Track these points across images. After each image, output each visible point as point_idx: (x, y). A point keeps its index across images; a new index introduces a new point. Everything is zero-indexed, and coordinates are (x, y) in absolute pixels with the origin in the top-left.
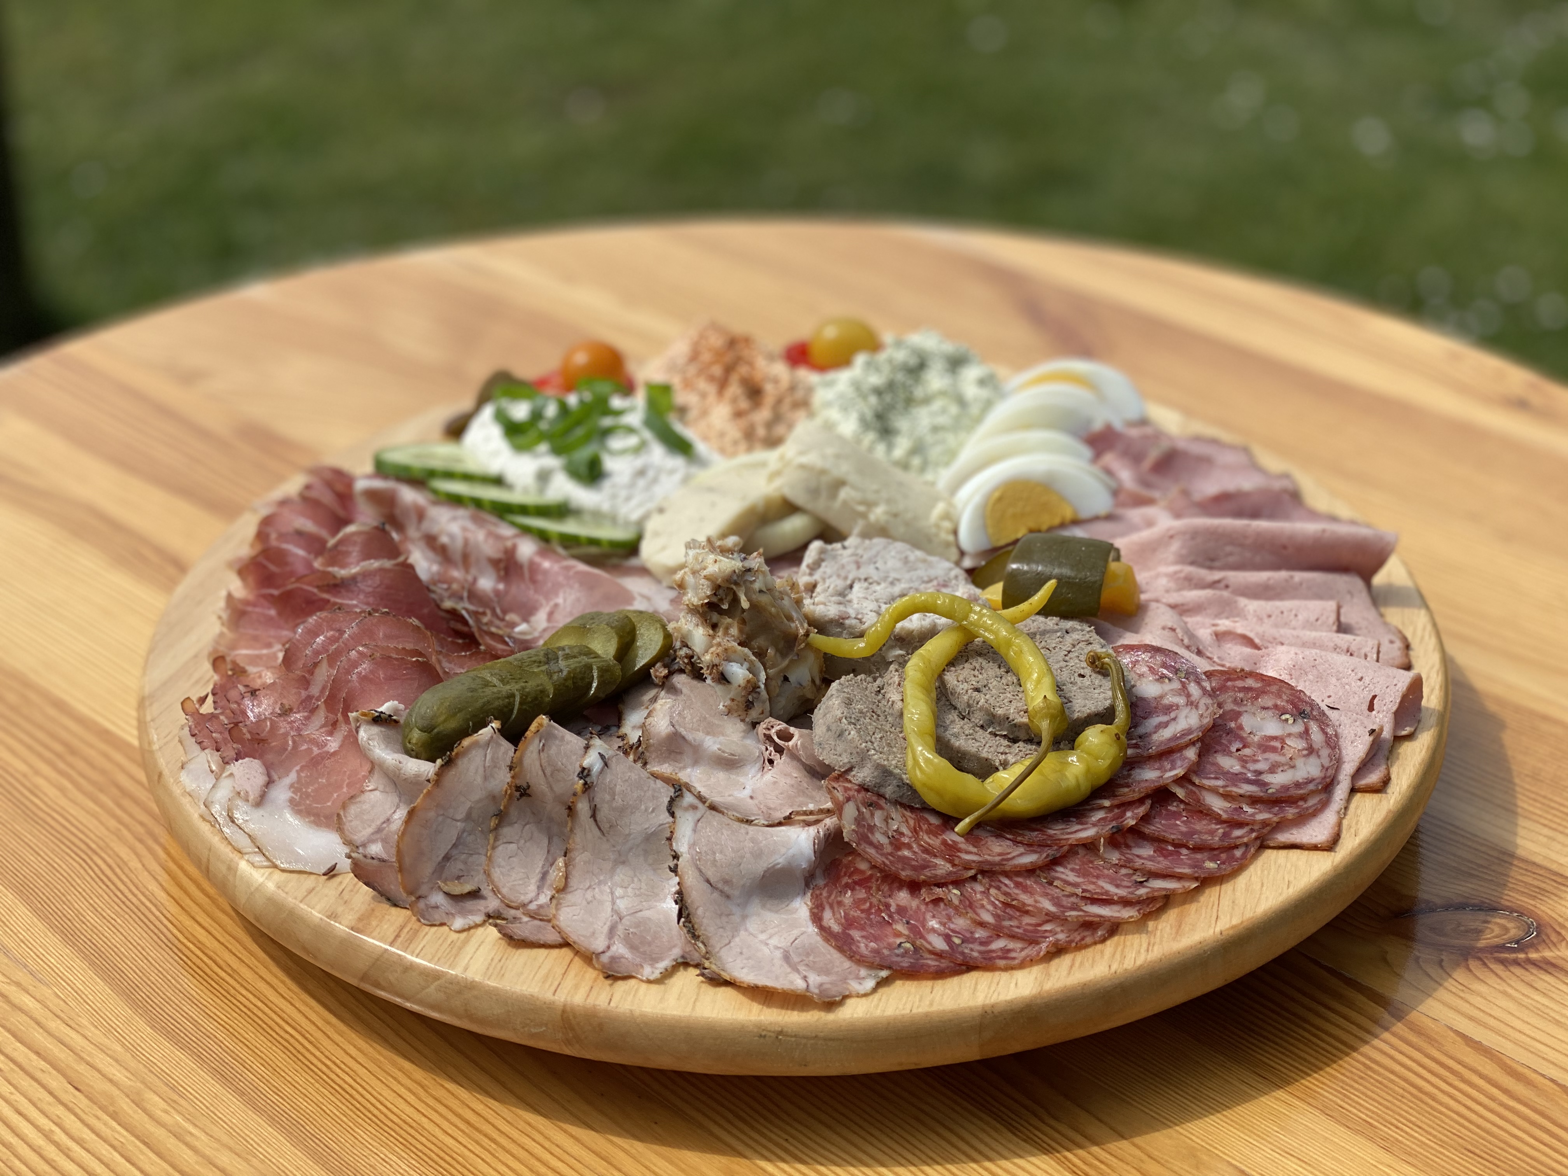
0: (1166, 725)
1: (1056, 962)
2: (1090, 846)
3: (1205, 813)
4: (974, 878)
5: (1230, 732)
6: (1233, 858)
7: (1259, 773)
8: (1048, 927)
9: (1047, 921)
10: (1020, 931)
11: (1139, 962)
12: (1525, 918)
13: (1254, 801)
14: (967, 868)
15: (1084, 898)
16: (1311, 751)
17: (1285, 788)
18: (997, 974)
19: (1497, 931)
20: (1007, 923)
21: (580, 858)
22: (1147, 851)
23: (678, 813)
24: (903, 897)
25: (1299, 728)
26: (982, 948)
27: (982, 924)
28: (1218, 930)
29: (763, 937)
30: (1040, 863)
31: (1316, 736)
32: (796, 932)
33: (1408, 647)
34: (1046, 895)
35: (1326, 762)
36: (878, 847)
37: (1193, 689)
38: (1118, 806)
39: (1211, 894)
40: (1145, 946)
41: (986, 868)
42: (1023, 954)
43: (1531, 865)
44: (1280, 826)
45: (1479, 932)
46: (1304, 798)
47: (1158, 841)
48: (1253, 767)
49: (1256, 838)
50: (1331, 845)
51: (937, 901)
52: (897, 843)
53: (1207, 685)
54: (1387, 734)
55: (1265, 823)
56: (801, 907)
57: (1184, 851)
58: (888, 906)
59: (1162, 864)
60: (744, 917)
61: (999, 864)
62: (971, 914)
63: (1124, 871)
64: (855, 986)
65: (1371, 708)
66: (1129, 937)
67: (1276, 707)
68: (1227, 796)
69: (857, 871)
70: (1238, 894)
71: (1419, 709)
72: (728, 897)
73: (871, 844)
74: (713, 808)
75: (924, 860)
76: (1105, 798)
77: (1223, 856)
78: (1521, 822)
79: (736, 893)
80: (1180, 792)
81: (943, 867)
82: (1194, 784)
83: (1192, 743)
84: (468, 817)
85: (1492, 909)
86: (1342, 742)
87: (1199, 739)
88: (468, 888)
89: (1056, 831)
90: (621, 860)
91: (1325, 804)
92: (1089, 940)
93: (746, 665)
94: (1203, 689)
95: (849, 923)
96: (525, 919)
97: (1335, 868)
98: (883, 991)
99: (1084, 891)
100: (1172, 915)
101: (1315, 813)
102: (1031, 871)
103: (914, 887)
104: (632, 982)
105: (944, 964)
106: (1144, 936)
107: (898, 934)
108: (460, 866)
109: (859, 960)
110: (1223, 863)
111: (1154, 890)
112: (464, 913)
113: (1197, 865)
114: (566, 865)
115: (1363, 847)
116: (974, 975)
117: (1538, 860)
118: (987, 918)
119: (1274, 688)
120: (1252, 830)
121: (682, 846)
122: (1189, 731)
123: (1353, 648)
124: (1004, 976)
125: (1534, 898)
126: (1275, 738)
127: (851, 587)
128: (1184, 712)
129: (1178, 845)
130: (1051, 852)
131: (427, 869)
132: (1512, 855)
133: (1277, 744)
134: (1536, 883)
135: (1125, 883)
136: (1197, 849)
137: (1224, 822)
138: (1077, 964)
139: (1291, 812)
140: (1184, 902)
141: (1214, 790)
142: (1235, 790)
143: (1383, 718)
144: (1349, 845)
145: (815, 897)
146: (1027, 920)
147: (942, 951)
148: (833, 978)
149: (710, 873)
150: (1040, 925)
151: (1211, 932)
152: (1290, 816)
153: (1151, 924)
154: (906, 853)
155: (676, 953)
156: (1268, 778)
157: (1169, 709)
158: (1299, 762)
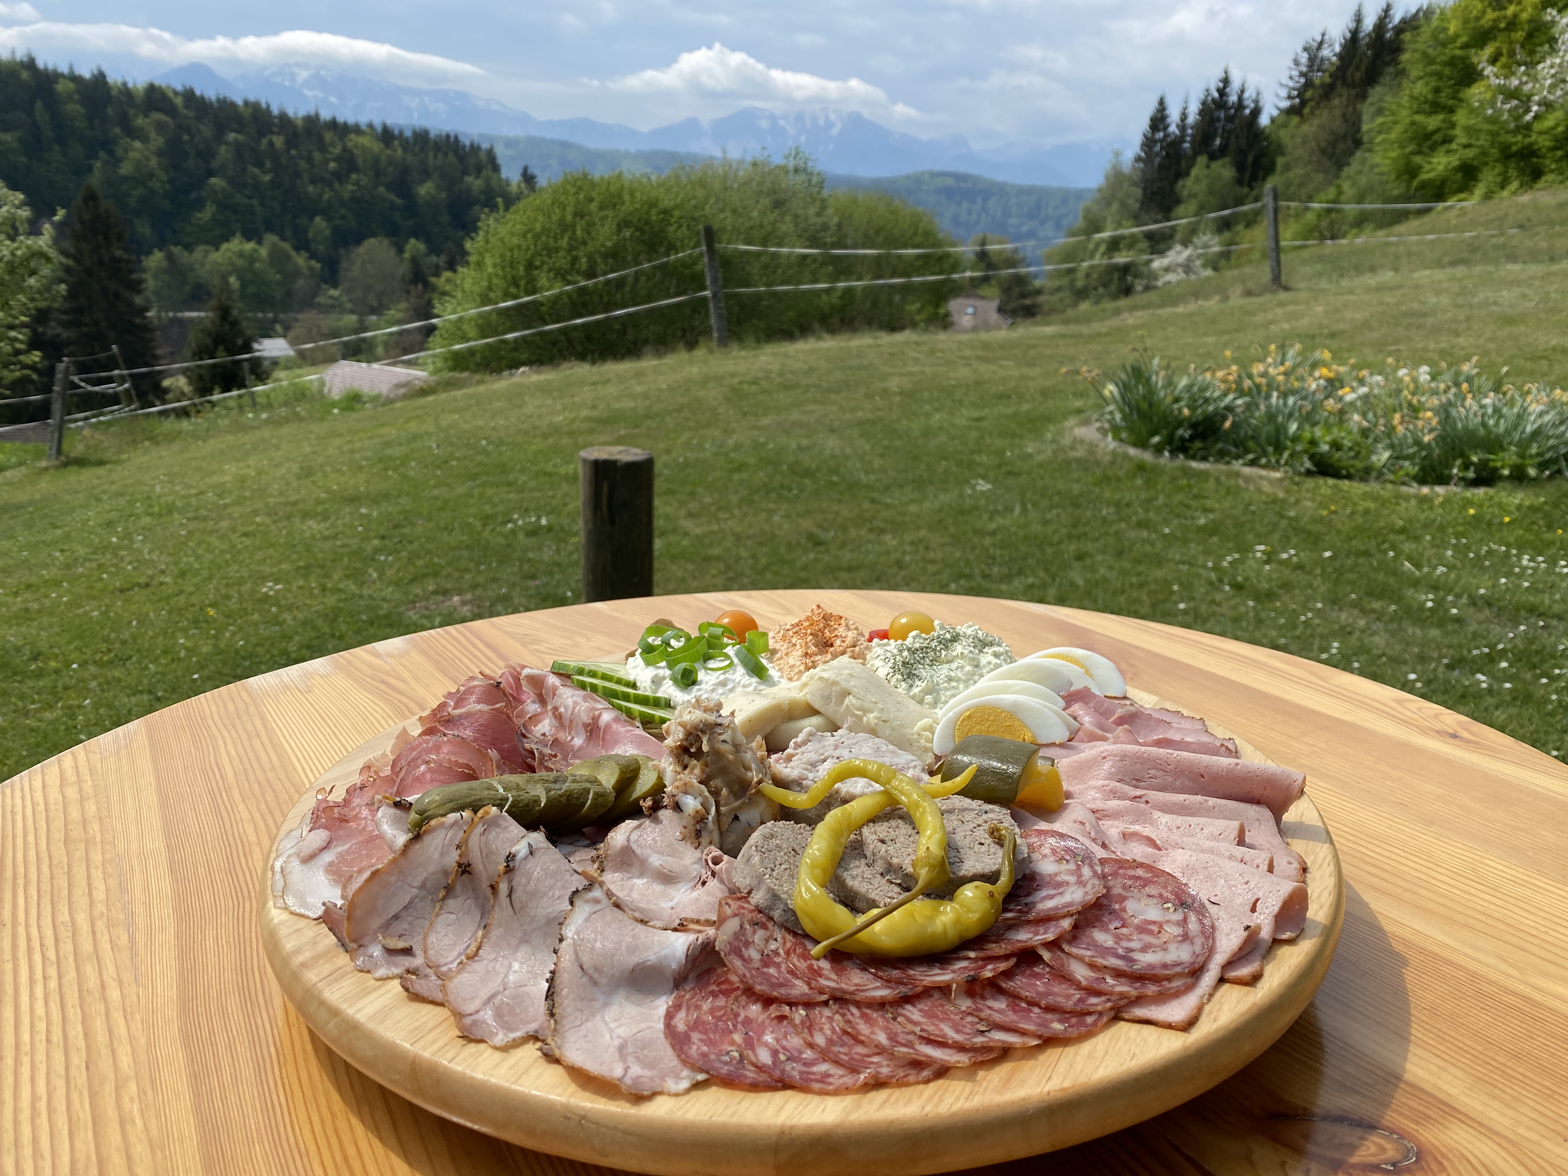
0: (1052, 897)
1: (873, 1094)
2: (944, 990)
3: (1066, 978)
4: (826, 1003)
5: (1112, 912)
6: (1083, 1024)
7: (1131, 950)
8: (875, 1059)
9: (878, 1054)
10: (846, 1058)
11: (954, 1109)
12: (1406, 1142)
13: (1118, 974)
14: (822, 993)
15: (921, 1037)
16: (1186, 937)
17: (1152, 966)
18: (810, 1096)
19: (1373, 1149)
20: (836, 1049)
21: (496, 933)
22: (1001, 1004)
23: (577, 903)
24: (755, 1009)
25: (1178, 916)
26: (804, 1069)
27: (811, 1046)
28: (1046, 1089)
29: (613, 1025)
30: (890, 998)
31: (1193, 925)
32: (643, 1026)
33: (1305, 870)
34: (886, 1028)
35: (1198, 949)
36: (746, 961)
37: (1086, 871)
38: (983, 959)
39: (1053, 1053)
40: (966, 1093)
41: (838, 995)
42: (841, 1081)
43: (1417, 1090)
44: (1139, 1000)
45: (1353, 1148)
46: (1169, 979)
47: (1014, 997)
48: (1125, 944)
49: (1112, 1009)
50: (1188, 1025)
51: (781, 1018)
52: (767, 960)
53: (1099, 869)
54: (1266, 933)
55: (1122, 995)
56: (662, 1004)
57: (1036, 1010)
58: (737, 1015)
59: (1011, 1017)
60: (606, 1005)
61: (852, 993)
62: (806, 1035)
63: (970, 1019)
64: (671, 1085)
65: (1253, 910)
66: (955, 1083)
67: (1161, 896)
68: (1092, 966)
69: (727, 981)
70: (1078, 1058)
71: (1304, 919)
72: (596, 984)
73: (741, 957)
74: (617, 905)
75: (786, 979)
76: (973, 950)
77: (1074, 1020)
78: (1412, 1048)
79: (603, 981)
80: (1046, 955)
81: (800, 988)
82: (1063, 951)
83: (1069, 915)
84: (423, 886)
85: (1371, 1127)
86: (1217, 935)
87: (1079, 913)
88: (401, 945)
89: (916, 973)
90: (525, 940)
91: (1189, 989)
92: (911, 1079)
93: (700, 799)
94: (1095, 872)
95: (696, 1025)
96: (434, 977)
97: (1186, 1049)
98: (695, 1094)
99: (922, 1030)
100: (1005, 1068)
101: (1177, 994)
102: (881, 1005)
103: (767, 1001)
104: (482, 1046)
105: (763, 1077)
106: (970, 1084)
107: (733, 1043)
108: (405, 926)
109: (687, 1062)
110: (1072, 1026)
111: (992, 1040)
112: (389, 964)
113: (1044, 1024)
114: (484, 936)
115: (1221, 1033)
116: (789, 1093)
117: (1427, 1087)
118: (820, 1040)
119: (1162, 879)
120: (1109, 1000)
121: (569, 932)
122: (1070, 904)
123: (1246, 858)
124: (814, 1100)
125: (1417, 1123)
126: (1154, 923)
127: (824, 761)
128: (1073, 888)
129: (1032, 1003)
130: (904, 990)
131: (376, 923)
132: (1399, 1078)
133: (1155, 928)
134: (1421, 1108)
135: (967, 1030)
136: (1050, 1009)
137: (1084, 989)
138: (892, 1099)
139: (1151, 989)
140: (1022, 1058)
141: (1080, 959)
142: (1100, 961)
143: (1264, 921)
144: (1205, 1030)
145: (679, 998)
146: (860, 1049)
147: (764, 1065)
148: (655, 1072)
149: (586, 960)
150: (868, 1056)
151: (1039, 1090)
152: (1150, 993)
153: (981, 1074)
154: (772, 971)
155: (532, 1027)
156: (1137, 956)
157: (1060, 884)
158: (1172, 947)
